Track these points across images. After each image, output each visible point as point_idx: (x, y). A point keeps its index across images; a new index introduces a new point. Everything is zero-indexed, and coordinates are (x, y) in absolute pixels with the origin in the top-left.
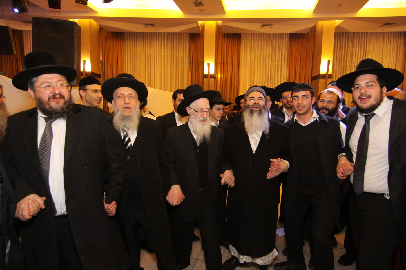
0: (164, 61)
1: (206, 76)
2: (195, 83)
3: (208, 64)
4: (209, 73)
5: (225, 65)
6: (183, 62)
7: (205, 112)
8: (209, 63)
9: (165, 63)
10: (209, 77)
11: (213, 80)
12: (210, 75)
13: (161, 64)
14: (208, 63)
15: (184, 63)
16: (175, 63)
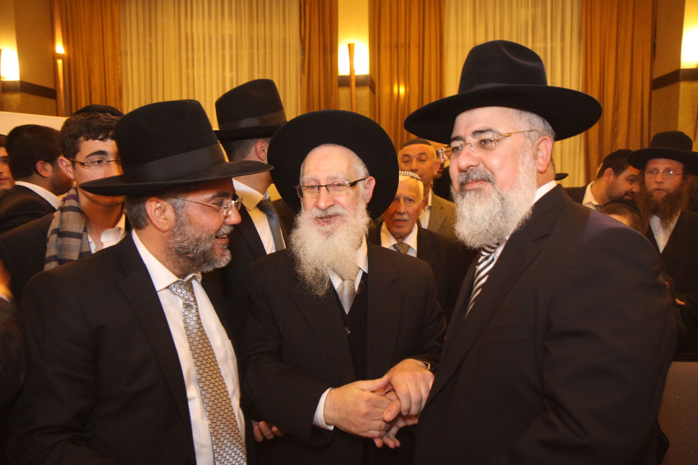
0: (231, 48)
1: (345, 82)
2: (320, 107)
3: (351, 47)
4: (354, 71)
5: (402, 51)
6: (284, 48)
7: (323, 189)
8: (353, 45)
9: (234, 51)
10: (353, 83)
11: (365, 92)
12: (357, 78)
13: (224, 56)
14: (349, 45)
15: (287, 50)
16: (262, 51)
